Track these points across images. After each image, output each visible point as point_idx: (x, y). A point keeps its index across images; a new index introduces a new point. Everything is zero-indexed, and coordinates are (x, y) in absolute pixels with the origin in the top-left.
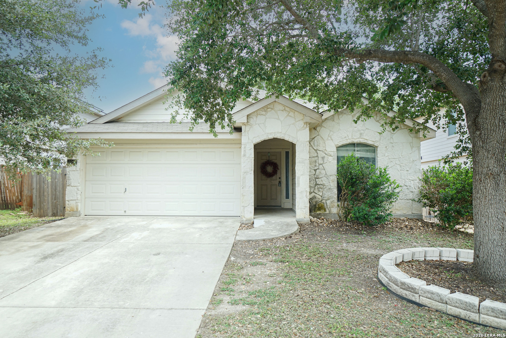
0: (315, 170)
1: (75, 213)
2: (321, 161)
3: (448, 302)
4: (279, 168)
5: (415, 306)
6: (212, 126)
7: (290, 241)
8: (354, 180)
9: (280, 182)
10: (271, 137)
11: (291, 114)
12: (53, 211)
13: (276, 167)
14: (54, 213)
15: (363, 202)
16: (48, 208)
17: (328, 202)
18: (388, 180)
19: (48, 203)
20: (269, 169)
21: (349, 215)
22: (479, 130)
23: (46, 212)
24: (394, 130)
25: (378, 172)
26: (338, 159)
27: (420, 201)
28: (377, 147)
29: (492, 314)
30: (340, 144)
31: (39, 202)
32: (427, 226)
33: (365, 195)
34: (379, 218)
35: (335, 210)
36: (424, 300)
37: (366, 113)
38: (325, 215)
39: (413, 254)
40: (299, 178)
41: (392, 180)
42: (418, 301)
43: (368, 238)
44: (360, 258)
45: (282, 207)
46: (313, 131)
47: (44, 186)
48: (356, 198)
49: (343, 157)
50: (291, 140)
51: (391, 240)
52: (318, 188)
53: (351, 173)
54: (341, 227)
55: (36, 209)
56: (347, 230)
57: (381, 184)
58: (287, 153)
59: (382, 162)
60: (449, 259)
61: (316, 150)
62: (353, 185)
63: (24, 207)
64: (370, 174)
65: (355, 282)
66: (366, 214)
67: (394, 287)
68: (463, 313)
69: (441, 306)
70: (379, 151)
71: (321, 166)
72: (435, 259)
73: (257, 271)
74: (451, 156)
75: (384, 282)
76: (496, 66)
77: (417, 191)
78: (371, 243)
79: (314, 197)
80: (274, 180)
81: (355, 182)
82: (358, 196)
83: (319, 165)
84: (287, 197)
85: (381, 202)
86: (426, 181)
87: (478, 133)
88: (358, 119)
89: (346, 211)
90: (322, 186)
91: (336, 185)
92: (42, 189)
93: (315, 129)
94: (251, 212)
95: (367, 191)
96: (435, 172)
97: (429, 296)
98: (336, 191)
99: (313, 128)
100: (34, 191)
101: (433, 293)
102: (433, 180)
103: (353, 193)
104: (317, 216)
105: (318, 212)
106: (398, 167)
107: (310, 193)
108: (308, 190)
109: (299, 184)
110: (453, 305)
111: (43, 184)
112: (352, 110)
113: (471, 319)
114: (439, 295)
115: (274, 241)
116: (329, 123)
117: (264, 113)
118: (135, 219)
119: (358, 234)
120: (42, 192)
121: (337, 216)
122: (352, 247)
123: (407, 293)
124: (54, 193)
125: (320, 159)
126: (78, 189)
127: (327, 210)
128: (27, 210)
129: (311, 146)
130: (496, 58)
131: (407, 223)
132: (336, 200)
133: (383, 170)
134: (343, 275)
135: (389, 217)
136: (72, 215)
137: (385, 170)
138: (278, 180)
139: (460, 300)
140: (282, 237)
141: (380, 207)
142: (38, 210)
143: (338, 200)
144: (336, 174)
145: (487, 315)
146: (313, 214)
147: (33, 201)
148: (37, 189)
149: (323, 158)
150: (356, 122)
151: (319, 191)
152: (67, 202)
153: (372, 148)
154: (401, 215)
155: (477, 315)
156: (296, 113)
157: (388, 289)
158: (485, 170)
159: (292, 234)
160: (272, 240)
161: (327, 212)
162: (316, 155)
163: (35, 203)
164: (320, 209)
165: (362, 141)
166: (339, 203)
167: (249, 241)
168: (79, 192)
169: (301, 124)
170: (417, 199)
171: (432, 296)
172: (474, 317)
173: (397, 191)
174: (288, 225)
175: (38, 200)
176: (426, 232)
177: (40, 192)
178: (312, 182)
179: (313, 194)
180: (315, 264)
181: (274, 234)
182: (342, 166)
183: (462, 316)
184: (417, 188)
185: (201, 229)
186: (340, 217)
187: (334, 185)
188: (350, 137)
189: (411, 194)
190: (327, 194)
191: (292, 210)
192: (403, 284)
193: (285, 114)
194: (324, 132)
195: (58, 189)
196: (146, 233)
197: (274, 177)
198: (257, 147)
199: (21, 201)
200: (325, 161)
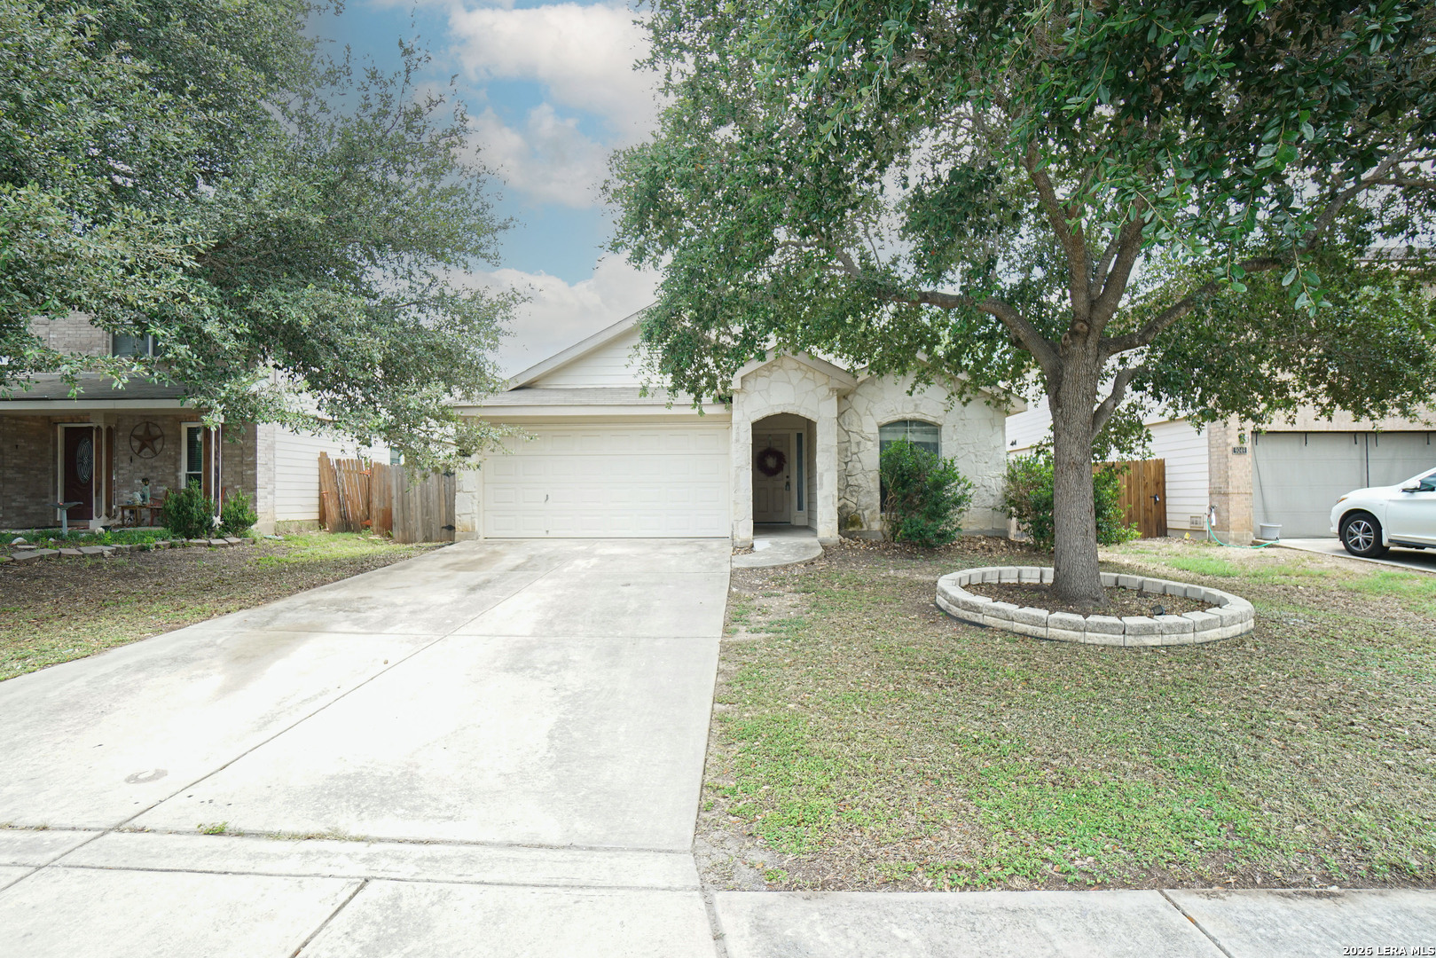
0: (846, 463)
1: (471, 534)
2: (854, 449)
3: (1015, 618)
4: (787, 460)
5: (978, 628)
6: (698, 398)
7: (812, 568)
8: (906, 478)
9: (788, 484)
10: (778, 411)
11: (810, 375)
12: (424, 533)
13: (781, 459)
14: (427, 537)
15: (918, 511)
16: (416, 529)
17: (867, 513)
18: (955, 477)
19: (416, 520)
20: (771, 462)
21: (897, 532)
22: (1061, 407)
23: (414, 535)
24: (965, 404)
25: (941, 466)
26: (882, 445)
27: (1003, 509)
28: (940, 426)
29: (1060, 627)
30: (885, 421)
31: (403, 520)
32: (1014, 546)
33: (921, 500)
34: (942, 536)
35: (876, 526)
36: (989, 620)
37: (923, 378)
38: (861, 533)
39: (984, 575)
40: (822, 475)
41: (961, 476)
42: (981, 622)
43: (926, 564)
44: (912, 585)
45: (793, 523)
46: (843, 401)
47: (409, 494)
48: (907, 506)
49: (889, 442)
50: (808, 416)
51: (958, 564)
52: (851, 492)
53: (901, 467)
54: (886, 550)
55: (398, 530)
56: (895, 553)
57: (946, 482)
58: (800, 436)
59: (947, 451)
60: (1031, 581)
61: (847, 432)
62: (904, 484)
63: (375, 529)
64: (929, 467)
65: (905, 609)
66: (922, 530)
67: (955, 610)
68: (1029, 629)
69: (1006, 624)
70: (944, 432)
71: (855, 456)
72: (1012, 581)
73: (775, 602)
74: (1044, 443)
75: (942, 606)
76: (1077, 326)
77: (999, 494)
78: (929, 570)
79: (845, 506)
80: (779, 481)
81: (907, 480)
82: (911, 502)
83: (853, 454)
84: (800, 508)
85: (947, 509)
86: (1012, 478)
87: (1060, 411)
88: (913, 388)
89: (893, 527)
90: (856, 488)
91: (878, 486)
92: (406, 498)
93: (845, 397)
94: (748, 530)
95: (925, 493)
96: (1027, 467)
97: (994, 614)
98: (877, 496)
99: (843, 397)
100: (394, 501)
101: (998, 610)
102: (1021, 476)
103: (905, 497)
104: (850, 536)
105: (851, 529)
106: (973, 457)
107: (839, 499)
108: (836, 493)
109: (821, 484)
112: (904, 372)
113: (1038, 635)
114: (1004, 611)
115: (789, 569)
116: (868, 389)
117: (767, 373)
118: (565, 542)
119: (912, 559)
121: (880, 534)
122: (902, 574)
123: (969, 613)
124: (425, 505)
125: (853, 445)
126: (473, 497)
127: (865, 526)
128: (379, 532)
129: (839, 424)
130: (1078, 317)
131: (984, 543)
132: (878, 511)
133: (949, 463)
134: (891, 603)
135: (957, 533)
136: (466, 538)
137: (952, 461)
138: (785, 480)
139: (1027, 615)
140: (800, 563)
141: (944, 518)
142: (400, 532)
143: (882, 509)
144: (878, 468)
145: (1055, 628)
146: (842, 531)
147: (392, 519)
148: (397, 498)
149: (858, 444)
150: (910, 394)
151: (852, 496)
152: (457, 517)
153: (934, 428)
154: (976, 532)
156: (817, 373)
157: (948, 614)
158: (1067, 459)
159: (814, 559)
160: (785, 567)
161: (865, 528)
162: (847, 439)
163: (395, 521)
164: (853, 524)
165: (918, 416)
166: (884, 514)
167: (752, 569)
168: (476, 501)
169: (825, 390)
170: (999, 507)
171: (997, 614)
172: (1041, 631)
173: (970, 491)
174: (806, 547)
175: (400, 515)
176: (1011, 554)
177: (402, 503)
178: (841, 482)
179: (843, 501)
180: (853, 592)
181: (788, 559)
182: (889, 456)
183: (1029, 633)
184: (1000, 490)
185: (675, 554)
186: (884, 536)
187: (875, 486)
188: (900, 410)
189: (991, 499)
190: (864, 501)
191: (809, 528)
192: (965, 603)
193: (800, 375)
194: (859, 402)
195: (431, 497)
196: (594, 561)
197: (779, 476)
198: (756, 426)
199: (368, 518)
200: (862, 449)
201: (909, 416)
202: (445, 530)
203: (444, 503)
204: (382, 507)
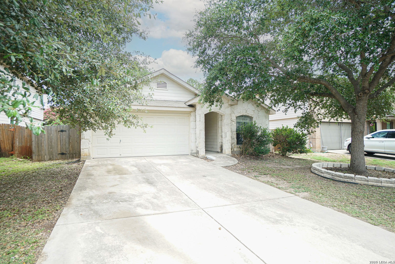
14: (50, 158)
16: (45, 155)
17: (233, 145)
19: (45, 151)
23: (44, 158)
26: (237, 123)
28: (253, 117)
29: (386, 182)
30: (238, 116)
31: (38, 151)
35: (236, 149)
40: (226, 133)
42: (354, 182)
47: (41, 140)
49: (239, 122)
50: (222, 113)
55: (36, 156)
63: (16, 155)
68: (375, 184)
69: (365, 183)
70: (254, 119)
91: (236, 136)
94: (204, 152)
97: (360, 179)
98: (236, 139)
100: (34, 143)
108: (230, 139)
110: (371, 181)
111: (41, 138)
120: (40, 143)
121: (237, 152)
123: (348, 180)
124: (50, 144)
126: (90, 141)
132: (236, 144)
136: (86, 158)
142: (37, 156)
144: (236, 131)
147: (33, 150)
148: (35, 141)
152: (82, 150)
153: (251, 118)
155: (381, 184)
161: (233, 150)
163: (34, 152)
165: (247, 114)
168: (91, 143)
169: (227, 105)
172: (379, 184)
175: (37, 149)
177: (38, 144)
190: (232, 141)
195: (53, 141)
198: (205, 116)
199: (12, 151)
201: (244, 114)
202: (60, 155)
203: (60, 143)
204: (20, 145)
